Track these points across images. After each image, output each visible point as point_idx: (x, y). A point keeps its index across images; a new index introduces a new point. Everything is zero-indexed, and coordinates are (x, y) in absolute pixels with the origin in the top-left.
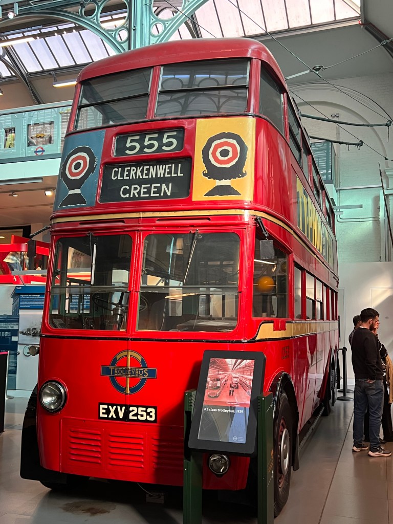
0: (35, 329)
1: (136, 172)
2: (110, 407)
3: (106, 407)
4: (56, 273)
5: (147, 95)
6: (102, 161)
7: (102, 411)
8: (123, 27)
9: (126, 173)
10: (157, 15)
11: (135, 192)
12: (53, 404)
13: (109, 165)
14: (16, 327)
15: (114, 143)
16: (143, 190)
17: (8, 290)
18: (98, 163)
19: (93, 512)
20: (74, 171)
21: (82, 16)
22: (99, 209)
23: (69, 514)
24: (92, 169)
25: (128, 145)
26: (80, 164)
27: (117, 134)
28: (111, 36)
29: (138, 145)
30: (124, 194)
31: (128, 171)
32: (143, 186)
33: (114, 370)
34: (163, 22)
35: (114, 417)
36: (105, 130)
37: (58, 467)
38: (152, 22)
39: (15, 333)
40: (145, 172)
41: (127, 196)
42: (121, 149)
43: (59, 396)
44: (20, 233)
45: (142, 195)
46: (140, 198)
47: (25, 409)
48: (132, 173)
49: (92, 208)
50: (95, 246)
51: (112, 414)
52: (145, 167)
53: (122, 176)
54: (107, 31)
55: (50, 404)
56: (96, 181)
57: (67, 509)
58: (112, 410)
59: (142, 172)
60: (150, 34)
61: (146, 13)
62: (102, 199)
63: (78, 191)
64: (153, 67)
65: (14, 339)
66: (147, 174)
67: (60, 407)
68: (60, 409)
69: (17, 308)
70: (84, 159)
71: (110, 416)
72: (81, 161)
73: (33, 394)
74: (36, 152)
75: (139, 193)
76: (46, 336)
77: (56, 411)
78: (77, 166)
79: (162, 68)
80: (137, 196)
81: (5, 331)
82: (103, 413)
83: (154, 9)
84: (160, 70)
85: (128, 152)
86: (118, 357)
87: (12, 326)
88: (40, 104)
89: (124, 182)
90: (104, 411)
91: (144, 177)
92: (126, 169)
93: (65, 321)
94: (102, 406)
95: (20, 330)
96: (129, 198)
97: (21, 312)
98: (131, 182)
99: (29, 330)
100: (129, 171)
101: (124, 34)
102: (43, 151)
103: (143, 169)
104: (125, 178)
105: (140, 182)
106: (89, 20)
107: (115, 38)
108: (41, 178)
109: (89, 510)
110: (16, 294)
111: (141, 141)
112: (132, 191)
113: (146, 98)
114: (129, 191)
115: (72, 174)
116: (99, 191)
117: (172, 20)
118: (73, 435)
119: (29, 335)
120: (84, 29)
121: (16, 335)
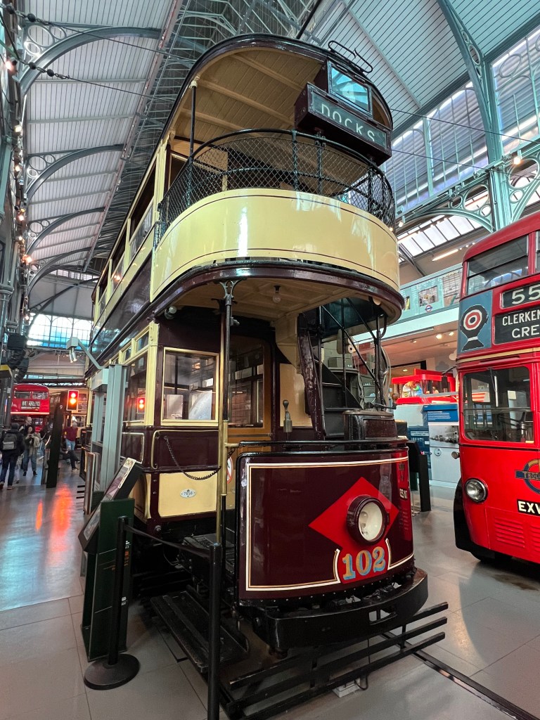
0: (441, 436)
1: (524, 317)
2: (528, 504)
3: (524, 503)
4: (465, 399)
5: (526, 256)
6: (493, 313)
7: (520, 506)
8: (485, 205)
9: (515, 319)
10: (514, 185)
11: (526, 332)
12: (477, 496)
13: (499, 315)
14: (427, 435)
15: (501, 299)
16: (533, 330)
17: (418, 409)
18: (489, 314)
19: (524, 587)
20: (470, 324)
21: (451, 208)
22: (495, 349)
23: (501, 584)
24: (485, 320)
25: (514, 297)
26: (474, 318)
27: (503, 291)
28: (476, 214)
29: (523, 297)
30: (516, 335)
31: (516, 317)
32: (532, 327)
33: (527, 474)
34: (521, 189)
35: (533, 512)
36: (492, 290)
37: (487, 545)
38: (510, 192)
39: (427, 438)
40: (533, 315)
41: (519, 336)
42: (508, 302)
43: (481, 491)
44: (418, 366)
45: (532, 334)
46: (531, 336)
47: (454, 498)
48: (521, 318)
49: (489, 349)
50: (495, 378)
51: (531, 509)
52: (532, 312)
53: (512, 321)
54: (473, 212)
55: (474, 496)
56: (490, 328)
57: (499, 579)
58: (531, 506)
59: (530, 316)
60: (510, 202)
61: (504, 187)
62: (497, 341)
63: (475, 338)
64: (528, 234)
65: (426, 443)
66: (535, 317)
67: (483, 499)
68: (483, 501)
69: (426, 421)
70: (477, 314)
71: (529, 511)
72: (475, 316)
73: (458, 487)
74: (426, 309)
75: (530, 333)
76: (464, 445)
77: (480, 502)
78: (473, 320)
79: (537, 232)
80: (528, 335)
81: (419, 437)
82: (522, 508)
83: (510, 182)
84: (535, 235)
85: (514, 303)
86: (530, 464)
87: (423, 434)
88: (424, 276)
89: (514, 326)
90: (523, 506)
91: (533, 319)
92: (515, 316)
93: (475, 434)
94: (520, 502)
95: (430, 437)
96: (521, 338)
97: (430, 424)
98: (520, 325)
99: (437, 437)
100: (518, 317)
101: (487, 210)
102: (431, 308)
103: (530, 314)
104: (515, 323)
105: (529, 324)
106: (456, 209)
107: (479, 215)
108: (433, 327)
109: (518, 584)
110: (425, 411)
111: (525, 292)
112: (523, 332)
113: (525, 259)
114: (520, 333)
115: (469, 326)
116: (494, 336)
117: (530, 185)
118: (497, 522)
119: (438, 440)
120: (452, 216)
121: (428, 440)
